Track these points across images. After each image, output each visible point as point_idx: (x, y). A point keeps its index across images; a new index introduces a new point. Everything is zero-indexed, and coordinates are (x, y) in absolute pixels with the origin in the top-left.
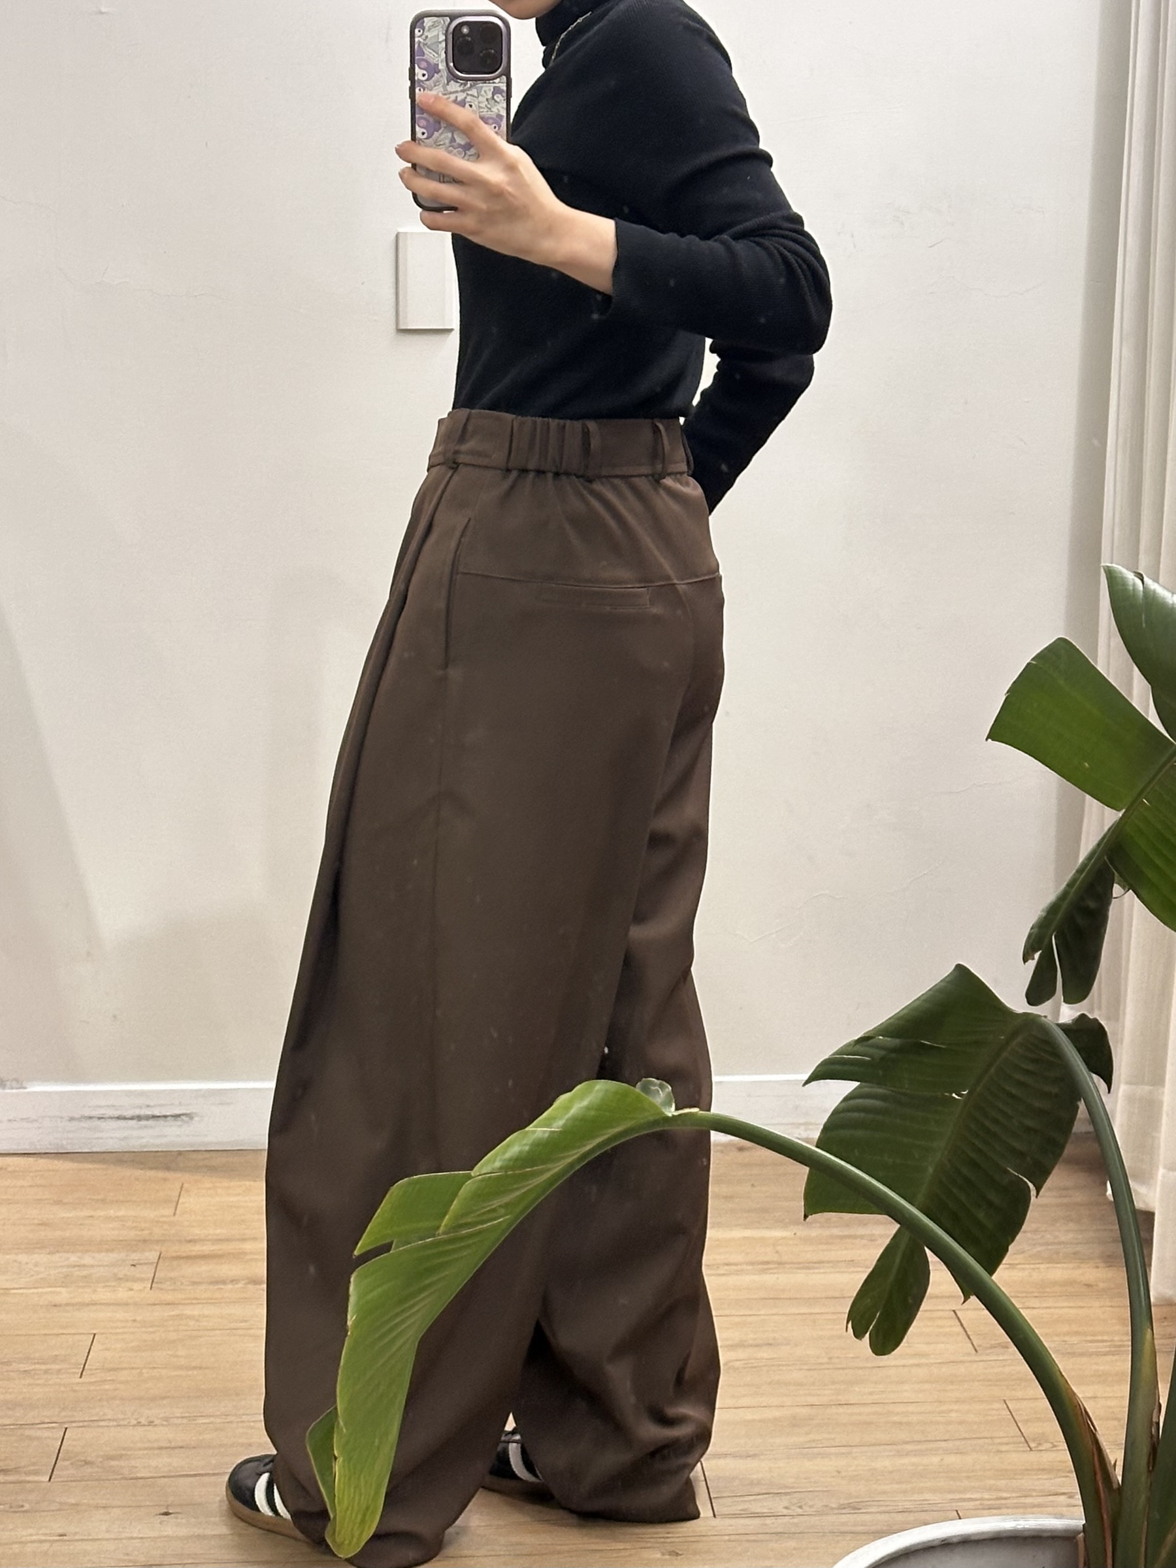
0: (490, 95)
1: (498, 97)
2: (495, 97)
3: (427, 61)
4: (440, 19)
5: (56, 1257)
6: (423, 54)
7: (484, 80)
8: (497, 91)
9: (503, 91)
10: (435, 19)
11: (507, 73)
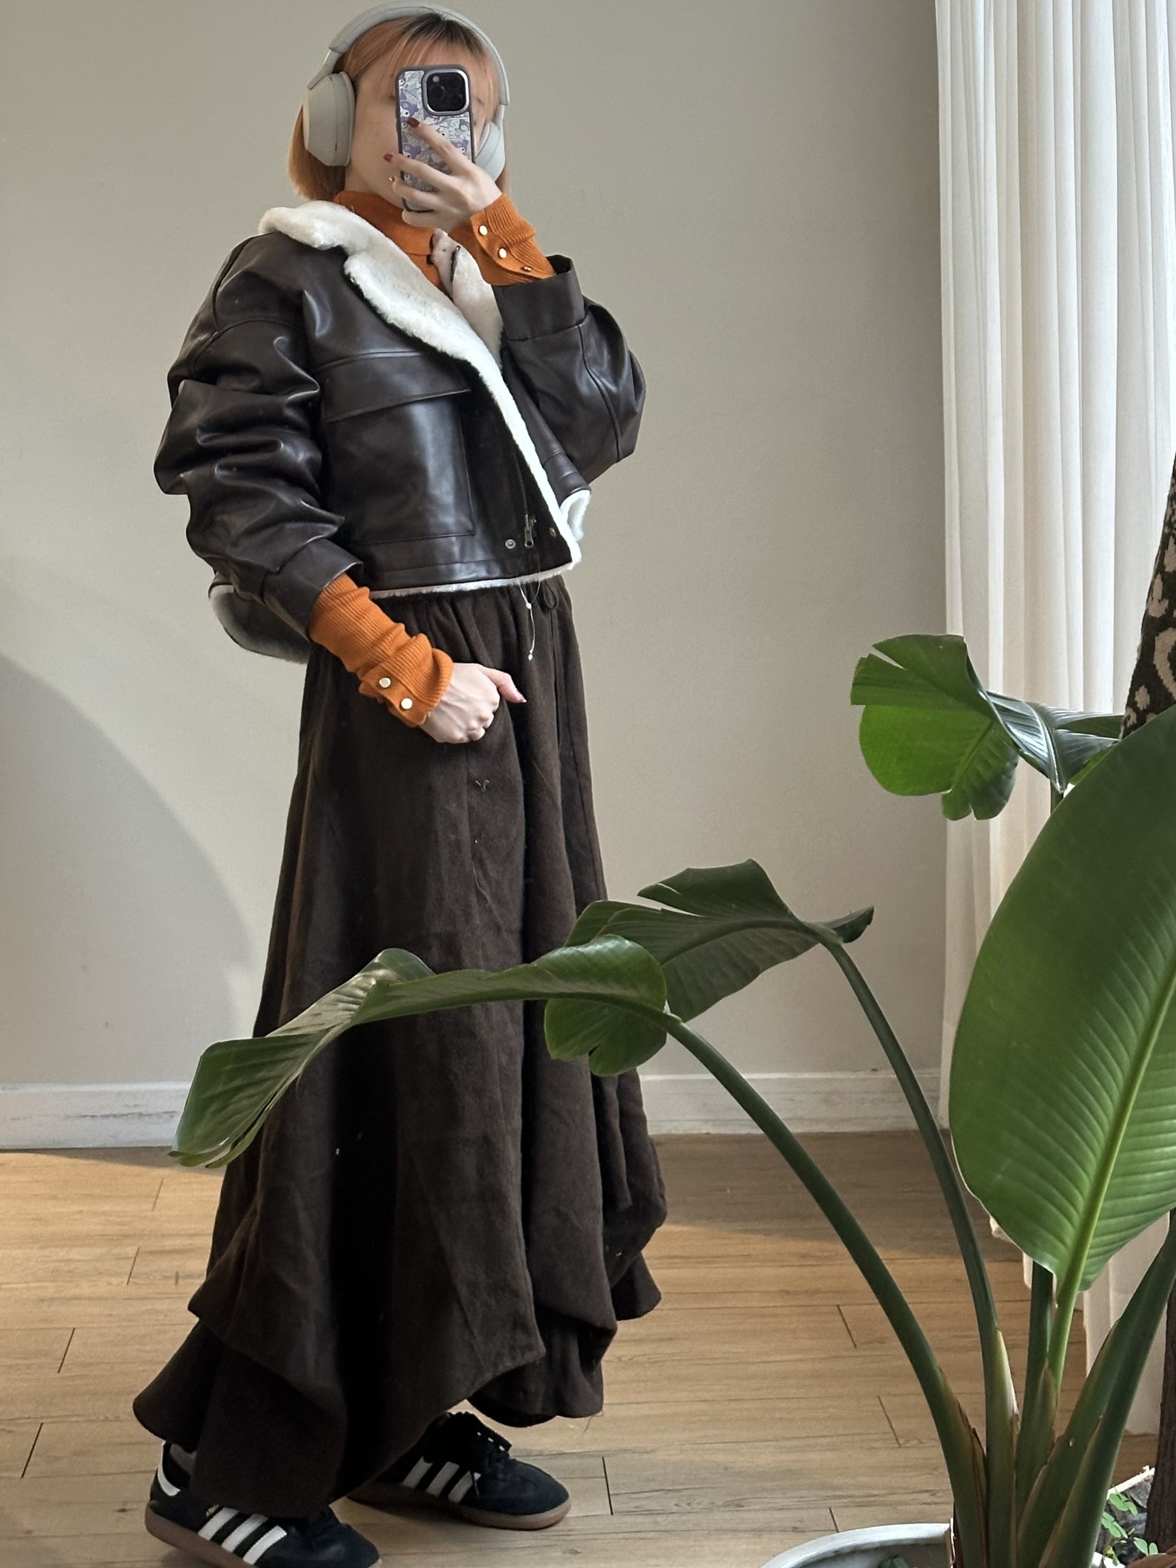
5: (46, 1252)
6: (406, 98)
7: (453, 116)
8: (462, 123)
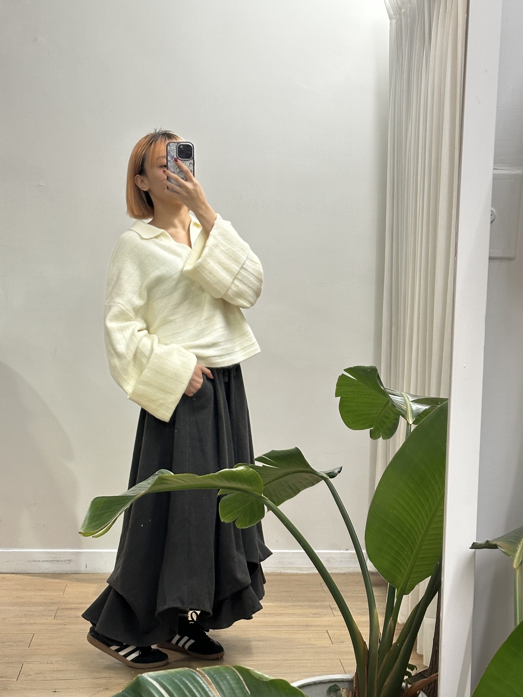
0: (189, 165)
1: (191, 165)
2: (190, 165)
3: (171, 155)
4: (175, 144)
6: (170, 153)
7: (187, 160)
8: (190, 163)
9: (192, 163)
10: (173, 143)
11: (193, 159)
